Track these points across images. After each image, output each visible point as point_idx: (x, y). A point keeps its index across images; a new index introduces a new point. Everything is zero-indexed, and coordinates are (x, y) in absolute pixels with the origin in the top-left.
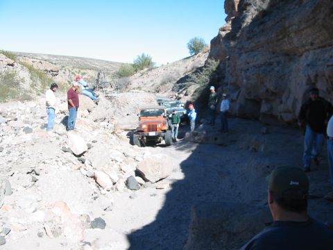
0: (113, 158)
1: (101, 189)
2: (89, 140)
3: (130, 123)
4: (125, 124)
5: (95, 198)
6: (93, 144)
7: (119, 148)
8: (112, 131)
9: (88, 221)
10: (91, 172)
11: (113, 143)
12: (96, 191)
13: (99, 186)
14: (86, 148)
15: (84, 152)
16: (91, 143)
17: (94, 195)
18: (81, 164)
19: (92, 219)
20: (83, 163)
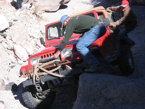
0: (31, 35)
1: (19, 60)
2: (11, 19)
3: (50, 6)
4: (46, 6)
5: (12, 67)
6: (14, 22)
7: (38, 26)
8: (33, 12)
9: (3, 84)
10: (11, 45)
11: (32, 22)
12: (13, 61)
13: (17, 57)
14: (8, 26)
15: (6, 29)
16: (12, 21)
17: (12, 65)
18: (3, 39)
19: (7, 83)
20: (5, 38)
